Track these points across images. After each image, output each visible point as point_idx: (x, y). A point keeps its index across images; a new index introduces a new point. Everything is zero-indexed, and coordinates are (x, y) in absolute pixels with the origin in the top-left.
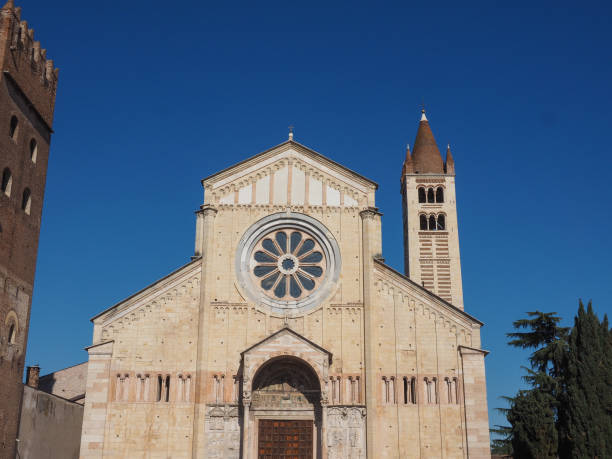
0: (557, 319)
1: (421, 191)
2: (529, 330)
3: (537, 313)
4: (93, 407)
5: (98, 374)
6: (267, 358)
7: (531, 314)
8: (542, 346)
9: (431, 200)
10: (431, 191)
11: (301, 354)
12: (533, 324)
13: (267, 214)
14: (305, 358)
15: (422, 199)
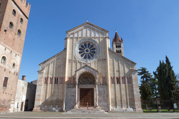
0: (146, 69)
1: (116, 46)
2: (140, 71)
3: (142, 68)
4: (39, 85)
5: (40, 77)
6: (82, 72)
7: (141, 68)
8: (143, 75)
9: (118, 47)
10: (118, 46)
11: (90, 72)
12: (141, 70)
13: (82, 39)
14: (91, 72)
15: (116, 47)
